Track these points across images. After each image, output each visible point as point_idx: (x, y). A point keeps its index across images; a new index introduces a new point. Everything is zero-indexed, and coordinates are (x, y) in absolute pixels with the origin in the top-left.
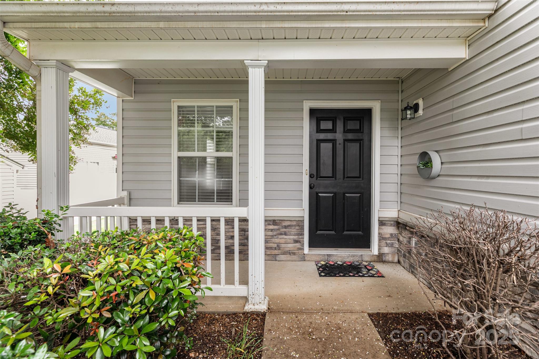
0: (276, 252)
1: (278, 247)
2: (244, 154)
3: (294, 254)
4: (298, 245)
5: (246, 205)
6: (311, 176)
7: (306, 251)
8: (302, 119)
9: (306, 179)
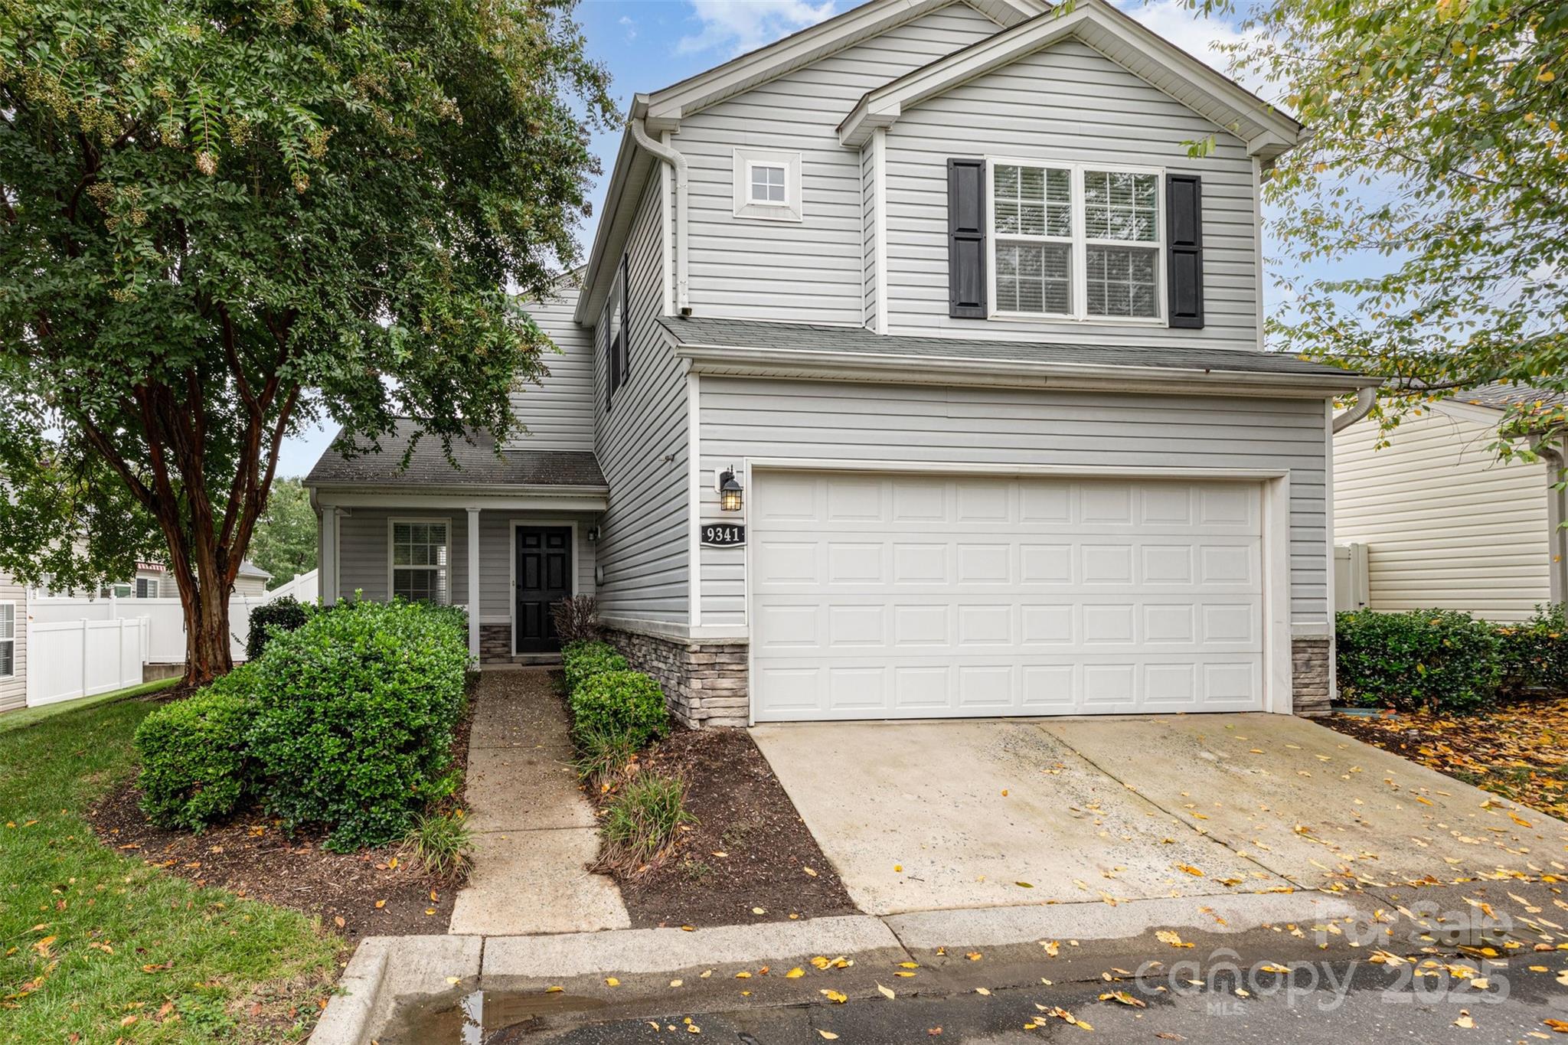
0: (487, 656)
2: (457, 567)
3: (503, 656)
4: (506, 649)
6: (518, 587)
7: (514, 654)
8: (509, 536)
9: (513, 590)
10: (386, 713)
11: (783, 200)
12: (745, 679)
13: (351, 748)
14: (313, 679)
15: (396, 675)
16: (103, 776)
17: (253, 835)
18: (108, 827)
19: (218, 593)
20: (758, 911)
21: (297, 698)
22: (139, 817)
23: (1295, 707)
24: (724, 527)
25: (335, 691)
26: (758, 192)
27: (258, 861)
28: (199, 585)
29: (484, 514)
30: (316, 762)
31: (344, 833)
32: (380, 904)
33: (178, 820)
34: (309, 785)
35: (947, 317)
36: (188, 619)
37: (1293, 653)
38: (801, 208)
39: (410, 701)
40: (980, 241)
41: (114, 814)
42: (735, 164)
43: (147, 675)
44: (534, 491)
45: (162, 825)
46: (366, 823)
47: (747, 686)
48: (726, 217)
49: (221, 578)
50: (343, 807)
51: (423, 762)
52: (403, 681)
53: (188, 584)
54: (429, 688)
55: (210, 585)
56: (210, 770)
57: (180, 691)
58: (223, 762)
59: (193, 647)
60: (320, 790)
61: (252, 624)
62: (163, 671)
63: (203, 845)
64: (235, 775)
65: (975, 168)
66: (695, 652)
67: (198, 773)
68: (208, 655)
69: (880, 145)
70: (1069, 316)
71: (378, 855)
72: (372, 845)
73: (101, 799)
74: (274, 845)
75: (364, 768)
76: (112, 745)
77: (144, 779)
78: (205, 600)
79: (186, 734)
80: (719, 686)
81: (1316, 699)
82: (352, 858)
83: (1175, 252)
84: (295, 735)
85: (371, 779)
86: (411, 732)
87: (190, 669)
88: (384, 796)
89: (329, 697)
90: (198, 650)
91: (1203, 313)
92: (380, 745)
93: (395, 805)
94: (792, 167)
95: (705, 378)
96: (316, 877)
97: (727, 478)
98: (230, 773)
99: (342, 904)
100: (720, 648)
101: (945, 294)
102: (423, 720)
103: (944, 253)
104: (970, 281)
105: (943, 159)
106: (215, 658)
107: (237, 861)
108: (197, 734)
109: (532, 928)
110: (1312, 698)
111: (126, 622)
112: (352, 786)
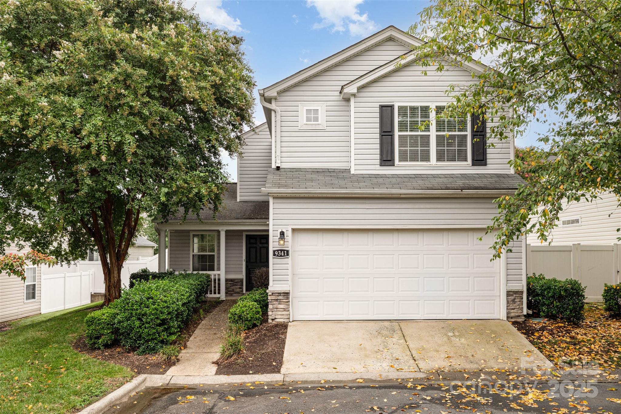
0: (232, 293)
1: (233, 291)
2: (219, 254)
3: (239, 293)
4: (241, 290)
5: (220, 270)
6: (247, 262)
7: (244, 292)
8: (242, 239)
9: (244, 263)
10: (153, 314)
11: (318, 121)
12: (289, 305)
13: (143, 324)
14: (133, 304)
15: (157, 303)
16: (75, 335)
17: (117, 351)
18: (77, 348)
19: (117, 269)
20: (251, 372)
21: (128, 310)
22: (86, 346)
23: (508, 317)
24: (281, 250)
25: (138, 307)
26: (308, 119)
27: (117, 357)
28: (110, 265)
29: (227, 232)
30: (133, 328)
31: (141, 349)
32: (147, 367)
33: (96, 346)
34: (131, 335)
35: (379, 166)
36: (105, 279)
37: (507, 296)
38: (325, 124)
39: (160, 311)
40: (392, 136)
41: (78, 345)
42: (299, 109)
43: (93, 299)
44: (247, 222)
45: (92, 347)
46: (148, 347)
47: (289, 307)
48: (296, 129)
49: (118, 262)
50: (141, 342)
51: (166, 330)
52: (158, 305)
53: (106, 265)
54: (168, 307)
55: (114, 266)
56: (105, 331)
57: (100, 307)
58: (109, 329)
59: (107, 289)
60: (135, 337)
61: (130, 280)
62: (100, 297)
63: (102, 353)
64: (112, 333)
65: (390, 108)
66: (270, 295)
67: (102, 332)
68: (113, 293)
69: (352, 100)
70: (429, 163)
71: (151, 356)
72: (149, 353)
73: (75, 341)
74: (122, 353)
75: (146, 330)
76: (78, 325)
77: (87, 333)
78: (112, 271)
79: (99, 320)
80: (279, 307)
81: (517, 314)
82: (143, 356)
83: (474, 135)
84: (127, 320)
85: (148, 334)
86: (161, 320)
87: (106, 299)
88: (153, 339)
89: (137, 310)
90: (109, 291)
91: (486, 159)
92: (151, 324)
93: (156, 341)
94: (322, 109)
95: (274, 198)
96: (132, 360)
97: (282, 234)
98: (111, 332)
99: (137, 367)
100: (280, 294)
101: (378, 157)
102: (165, 317)
103: (378, 141)
104: (387, 151)
105: (377, 105)
106: (116, 294)
107: (112, 357)
108: (102, 320)
109: (186, 375)
110: (515, 314)
111: (83, 273)
112: (143, 336)
